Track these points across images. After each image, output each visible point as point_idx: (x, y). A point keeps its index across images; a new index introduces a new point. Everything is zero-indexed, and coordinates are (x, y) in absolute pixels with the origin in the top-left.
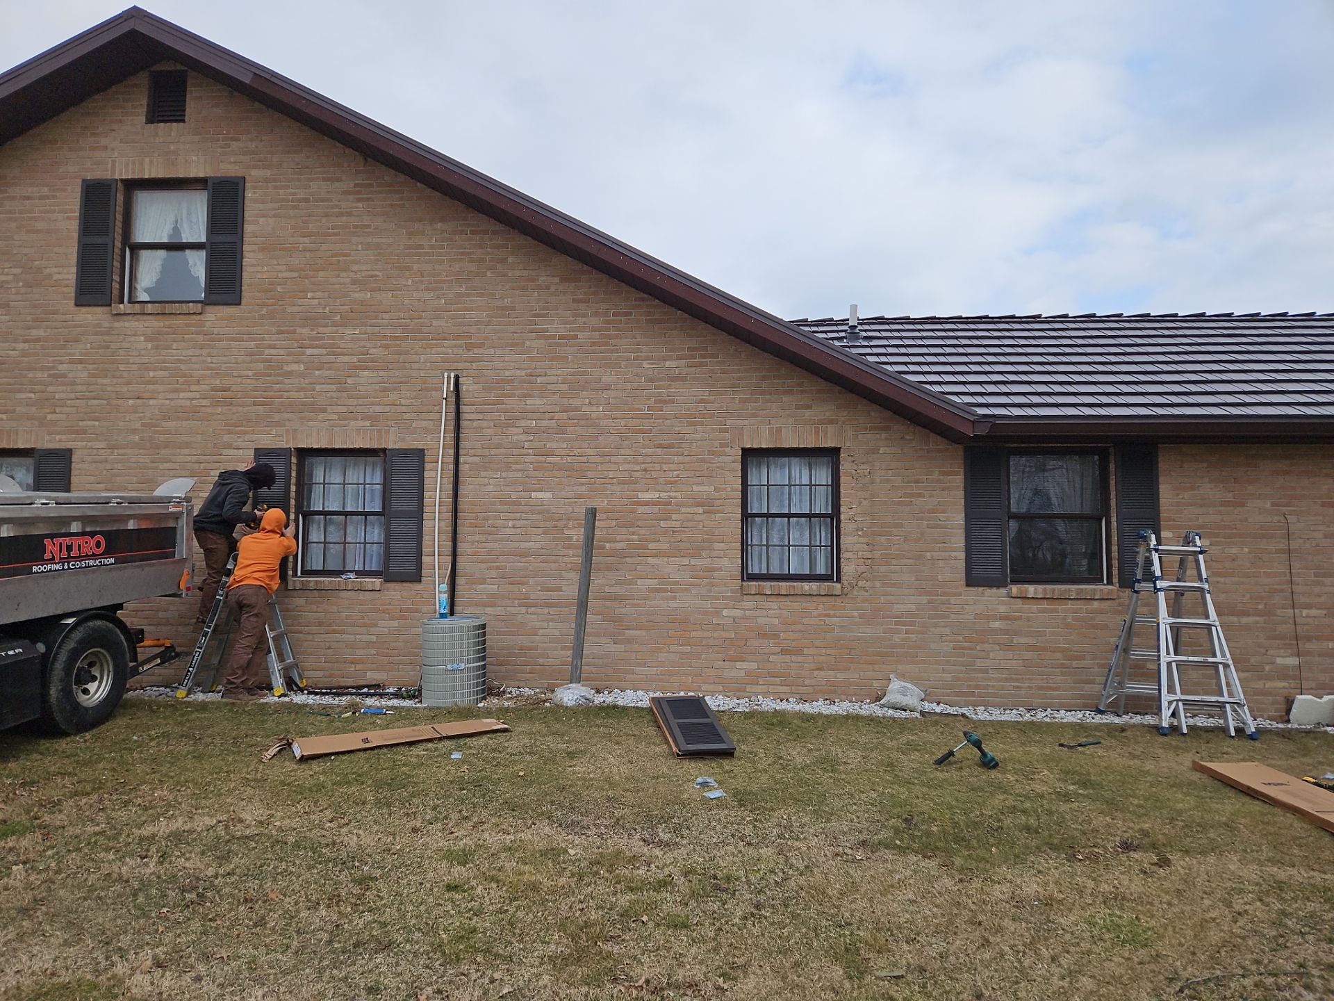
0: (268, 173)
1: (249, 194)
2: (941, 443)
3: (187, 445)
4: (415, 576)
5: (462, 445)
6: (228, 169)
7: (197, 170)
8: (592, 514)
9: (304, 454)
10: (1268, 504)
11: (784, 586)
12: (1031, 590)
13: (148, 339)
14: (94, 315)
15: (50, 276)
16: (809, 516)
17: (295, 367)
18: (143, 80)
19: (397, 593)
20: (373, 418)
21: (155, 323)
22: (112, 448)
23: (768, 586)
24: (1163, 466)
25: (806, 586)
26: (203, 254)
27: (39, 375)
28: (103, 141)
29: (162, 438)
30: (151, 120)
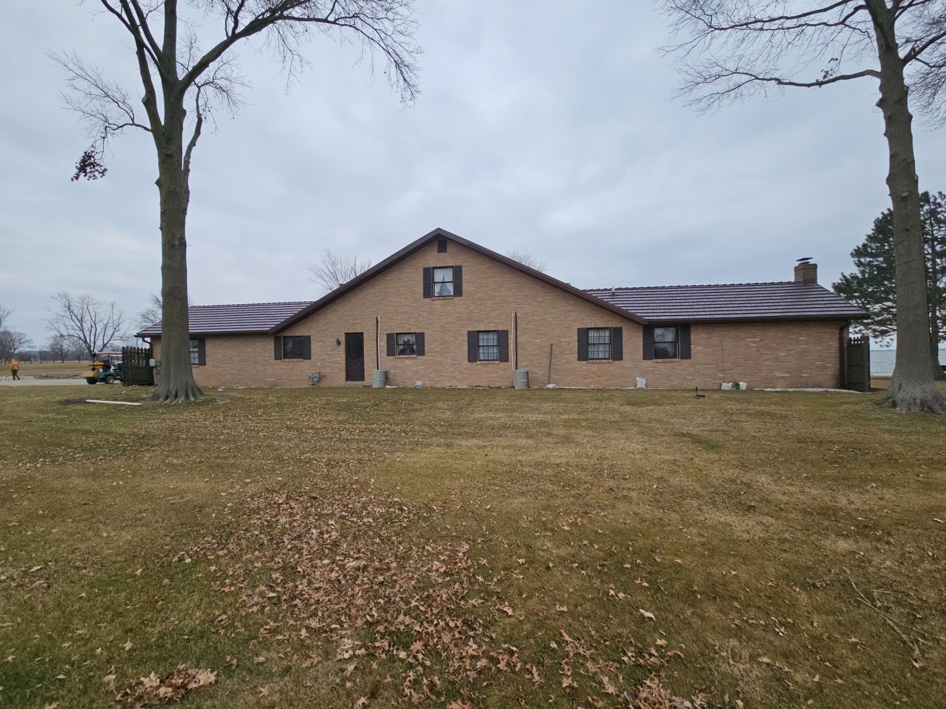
0: (467, 264)
1: (463, 269)
2: (637, 326)
3: (451, 331)
4: (507, 360)
5: (518, 329)
6: (458, 264)
7: (450, 265)
8: (552, 345)
9: (478, 332)
10: (717, 338)
11: (598, 361)
12: (659, 360)
13: (439, 305)
14: (428, 300)
15: (417, 291)
16: (604, 344)
17: (476, 311)
18: (436, 242)
19: (503, 364)
20: (496, 323)
21: (442, 302)
22: (434, 332)
23: (594, 361)
24: (692, 329)
25: (604, 361)
26: (452, 284)
27: (416, 315)
28: (427, 258)
29: (445, 329)
30: (439, 252)
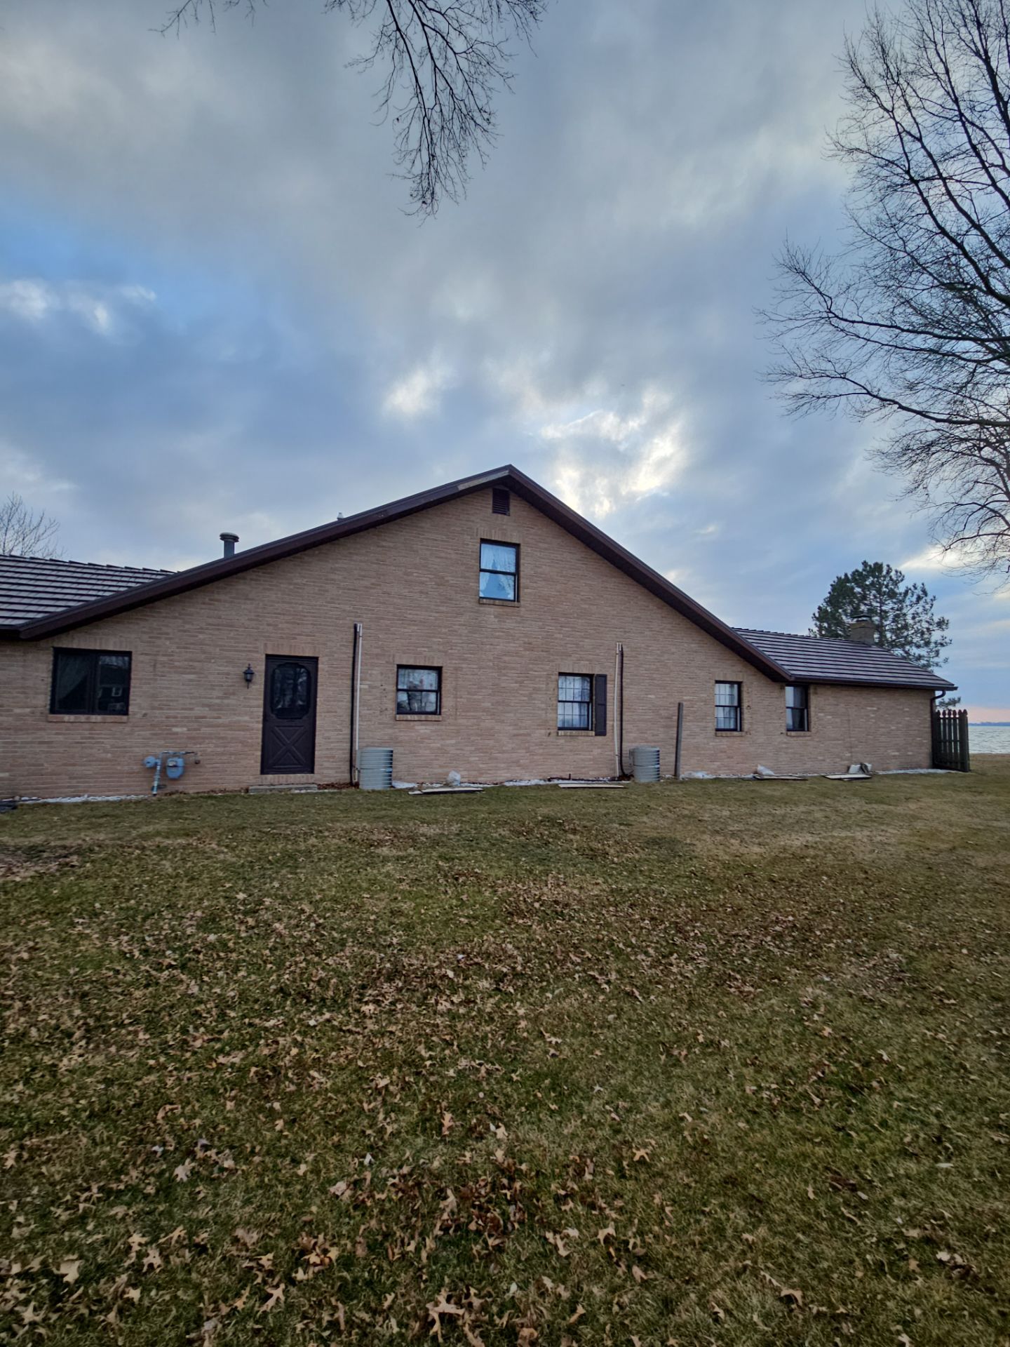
1: (538, 554)
2: (771, 683)
3: (513, 668)
5: (624, 675)
6: (529, 541)
7: (510, 540)
8: (680, 706)
9: (560, 675)
10: (844, 705)
11: (728, 733)
12: (792, 733)
13: (496, 617)
14: (470, 603)
15: (448, 581)
16: (731, 707)
17: (558, 636)
18: (490, 492)
19: (598, 738)
20: (589, 661)
22: (480, 668)
23: (724, 733)
24: (820, 692)
25: (734, 733)
26: (511, 577)
27: (444, 630)
28: (472, 518)
29: (503, 665)
30: (494, 512)
